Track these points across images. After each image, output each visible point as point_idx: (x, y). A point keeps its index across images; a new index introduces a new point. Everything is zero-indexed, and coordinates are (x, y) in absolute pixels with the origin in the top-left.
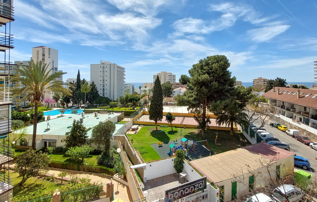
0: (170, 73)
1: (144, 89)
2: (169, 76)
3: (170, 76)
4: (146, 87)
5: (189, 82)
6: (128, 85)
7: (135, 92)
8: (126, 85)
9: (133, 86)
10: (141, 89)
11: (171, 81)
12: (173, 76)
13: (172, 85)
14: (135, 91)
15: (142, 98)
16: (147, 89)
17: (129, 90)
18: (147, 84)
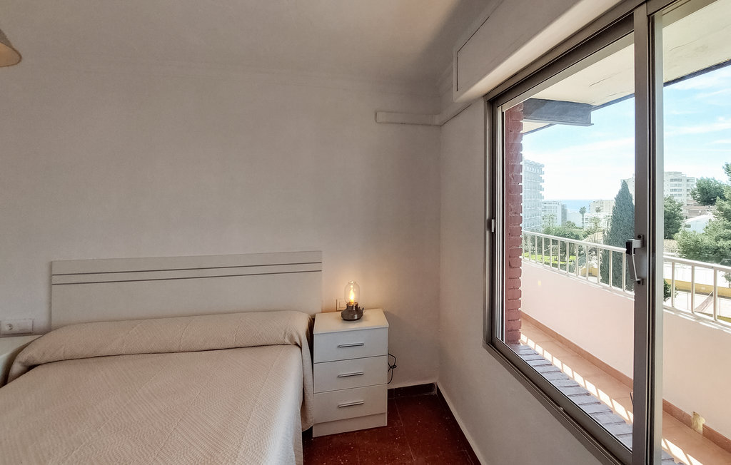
0: (676, 173)
1: (595, 214)
2: (672, 180)
3: (676, 180)
4: (598, 210)
5: (723, 198)
6: (552, 205)
7: (569, 222)
8: (547, 205)
9: (563, 206)
10: (585, 214)
11: (680, 195)
12: (684, 182)
13: (681, 205)
14: (568, 220)
15: (585, 236)
16: (601, 216)
17: (552, 217)
18: (602, 202)
